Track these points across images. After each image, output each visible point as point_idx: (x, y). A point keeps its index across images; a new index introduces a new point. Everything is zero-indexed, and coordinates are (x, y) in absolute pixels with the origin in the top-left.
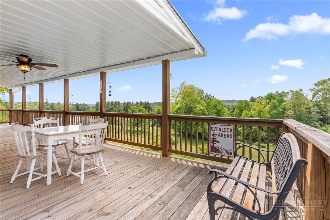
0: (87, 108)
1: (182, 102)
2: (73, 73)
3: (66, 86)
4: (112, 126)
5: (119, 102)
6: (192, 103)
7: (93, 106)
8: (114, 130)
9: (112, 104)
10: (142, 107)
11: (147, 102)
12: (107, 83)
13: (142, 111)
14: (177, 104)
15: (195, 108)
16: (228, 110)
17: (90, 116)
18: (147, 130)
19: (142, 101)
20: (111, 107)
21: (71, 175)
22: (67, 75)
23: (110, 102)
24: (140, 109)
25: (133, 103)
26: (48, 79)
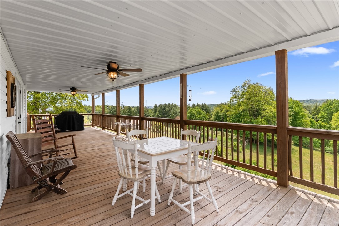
0: (146, 110)
1: (247, 103)
2: (150, 77)
3: (142, 91)
4: (169, 128)
5: (175, 104)
6: (260, 105)
7: (152, 108)
8: (172, 133)
9: (169, 106)
10: (200, 110)
11: (204, 104)
12: (187, 86)
13: (201, 114)
14: (240, 105)
15: (264, 110)
16: (308, 112)
17: (167, 122)
18: (206, 134)
19: (199, 103)
20: (167, 109)
21: (172, 204)
22: (142, 80)
23: (167, 104)
24: (199, 111)
25: (189, 105)
26: (124, 85)
